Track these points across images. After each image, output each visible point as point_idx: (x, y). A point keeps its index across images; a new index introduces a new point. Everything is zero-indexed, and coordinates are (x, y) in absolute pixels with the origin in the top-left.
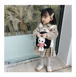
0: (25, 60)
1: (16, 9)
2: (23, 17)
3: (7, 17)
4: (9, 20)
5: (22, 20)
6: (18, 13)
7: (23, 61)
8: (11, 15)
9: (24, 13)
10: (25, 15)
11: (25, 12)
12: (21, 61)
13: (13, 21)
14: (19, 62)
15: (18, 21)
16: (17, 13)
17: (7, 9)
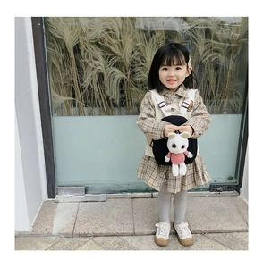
0: (132, 191)
1: (114, 42)
2: (133, 63)
3: (90, 64)
4: (95, 71)
5: (129, 73)
6: (121, 55)
7: (127, 192)
8: (101, 58)
9: (136, 53)
10: (139, 59)
11: (139, 51)
12: (121, 192)
13: (105, 74)
14: (113, 192)
15: (119, 75)
16: (117, 52)
17: (92, 43)
